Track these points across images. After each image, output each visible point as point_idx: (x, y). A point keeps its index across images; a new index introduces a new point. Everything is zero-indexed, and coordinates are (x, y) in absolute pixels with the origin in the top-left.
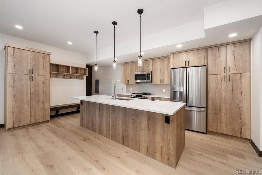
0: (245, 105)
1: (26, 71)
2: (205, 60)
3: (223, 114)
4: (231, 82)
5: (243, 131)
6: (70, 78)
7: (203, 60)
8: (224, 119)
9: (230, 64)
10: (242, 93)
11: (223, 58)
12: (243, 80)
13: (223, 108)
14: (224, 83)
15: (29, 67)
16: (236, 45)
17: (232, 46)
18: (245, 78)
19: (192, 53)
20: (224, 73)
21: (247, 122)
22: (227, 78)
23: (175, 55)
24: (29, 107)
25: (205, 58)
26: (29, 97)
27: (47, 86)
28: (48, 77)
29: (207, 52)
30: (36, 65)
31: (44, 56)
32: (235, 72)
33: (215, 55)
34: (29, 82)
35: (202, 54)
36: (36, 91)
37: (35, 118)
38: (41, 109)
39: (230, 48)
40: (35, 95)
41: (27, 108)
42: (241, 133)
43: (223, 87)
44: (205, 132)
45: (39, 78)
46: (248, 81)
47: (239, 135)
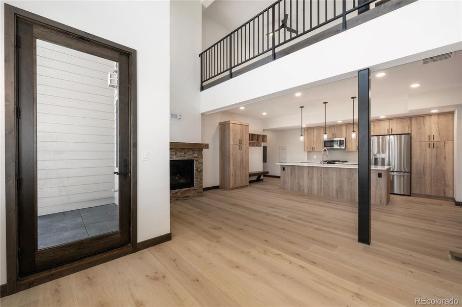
0: (448, 169)
1: (238, 142)
2: (409, 128)
3: (427, 177)
4: (435, 149)
5: (446, 191)
6: (253, 145)
7: (407, 129)
8: (428, 182)
9: (434, 132)
10: (445, 158)
11: (427, 127)
12: (446, 147)
13: (428, 172)
14: (428, 150)
15: (239, 139)
16: (440, 116)
17: (437, 117)
18: (448, 146)
19: (395, 121)
20: (428, 140)
21: (450, 183)
22: (431, 145)
23: (376, 123)
24: (239, 172)
25: (409, 127)
26: (239, 163)
27: (247, 154)
29: (411, 121)
30: (242, 136)
31: (246, 127)
32: (439, 139)
33: (420, 124)
34: (240, 151)
35: (406, 123)
36: (242, 158)
37: (242, 182)
38: (245, 174)
39: (435, 119)
40: (242, 162)
42: (445, 193)
43: (428, 153)
44: (409, 194)
45: (244, 147)
46: (451, 148)
47: (442, 195)
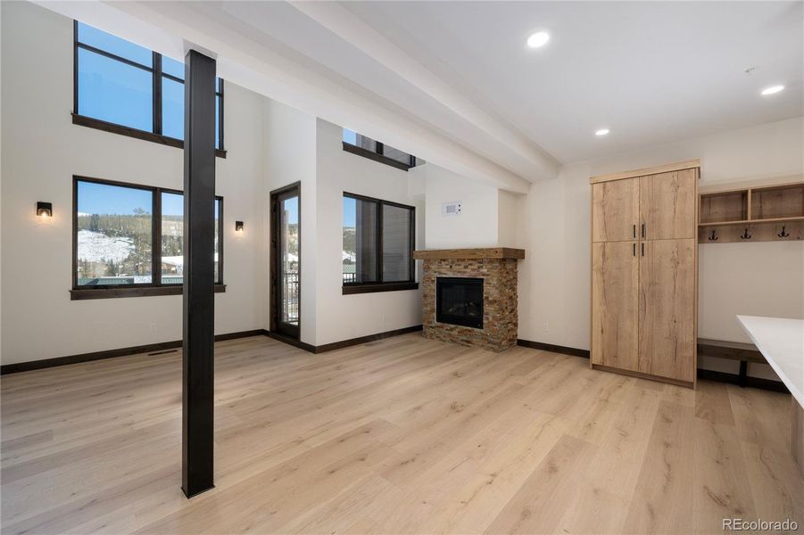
1: (628, 233)
15: (636, 222)
24: (636, 328)
26: (636, 299)
27: (686, 271)
28: (692, 242)
30: (652, 211)
31: (676, 178)
34: (635, 260)
36: (652, 284)
37: (650, 360)
38: (668, 338)
40: (650, 294)
41: (630, 327)
45: (662, 248)
